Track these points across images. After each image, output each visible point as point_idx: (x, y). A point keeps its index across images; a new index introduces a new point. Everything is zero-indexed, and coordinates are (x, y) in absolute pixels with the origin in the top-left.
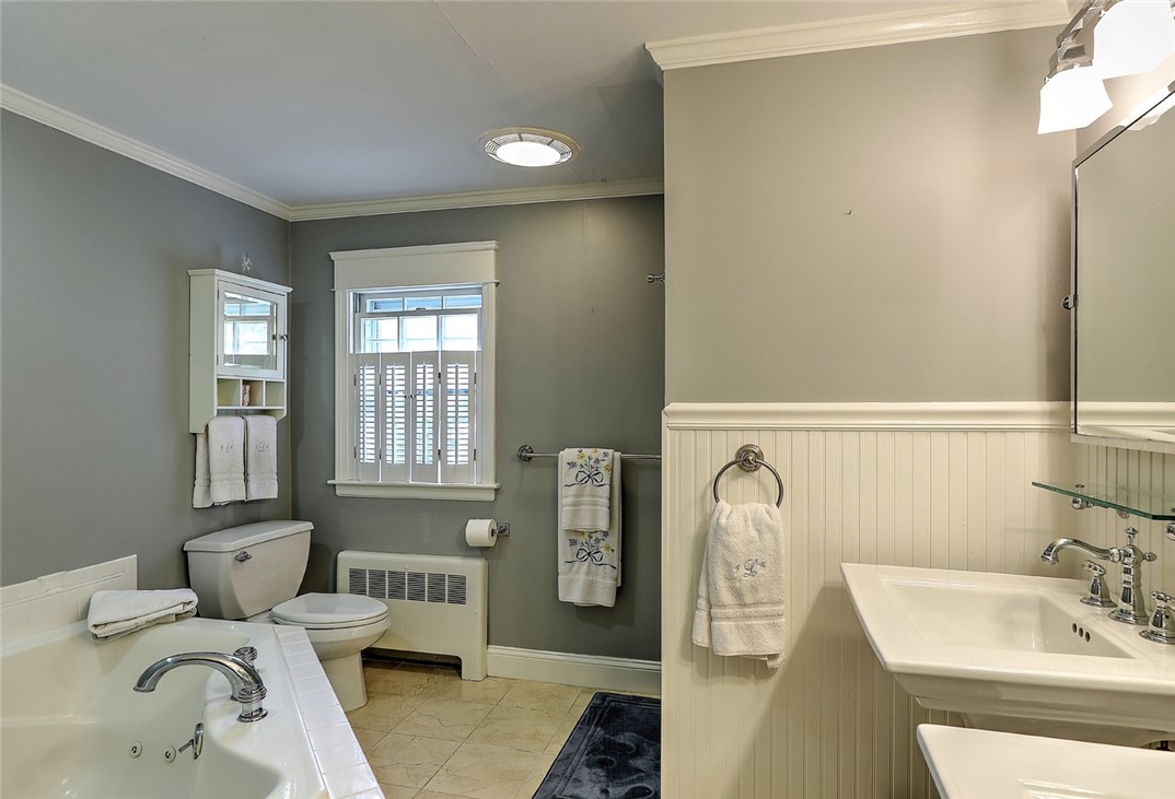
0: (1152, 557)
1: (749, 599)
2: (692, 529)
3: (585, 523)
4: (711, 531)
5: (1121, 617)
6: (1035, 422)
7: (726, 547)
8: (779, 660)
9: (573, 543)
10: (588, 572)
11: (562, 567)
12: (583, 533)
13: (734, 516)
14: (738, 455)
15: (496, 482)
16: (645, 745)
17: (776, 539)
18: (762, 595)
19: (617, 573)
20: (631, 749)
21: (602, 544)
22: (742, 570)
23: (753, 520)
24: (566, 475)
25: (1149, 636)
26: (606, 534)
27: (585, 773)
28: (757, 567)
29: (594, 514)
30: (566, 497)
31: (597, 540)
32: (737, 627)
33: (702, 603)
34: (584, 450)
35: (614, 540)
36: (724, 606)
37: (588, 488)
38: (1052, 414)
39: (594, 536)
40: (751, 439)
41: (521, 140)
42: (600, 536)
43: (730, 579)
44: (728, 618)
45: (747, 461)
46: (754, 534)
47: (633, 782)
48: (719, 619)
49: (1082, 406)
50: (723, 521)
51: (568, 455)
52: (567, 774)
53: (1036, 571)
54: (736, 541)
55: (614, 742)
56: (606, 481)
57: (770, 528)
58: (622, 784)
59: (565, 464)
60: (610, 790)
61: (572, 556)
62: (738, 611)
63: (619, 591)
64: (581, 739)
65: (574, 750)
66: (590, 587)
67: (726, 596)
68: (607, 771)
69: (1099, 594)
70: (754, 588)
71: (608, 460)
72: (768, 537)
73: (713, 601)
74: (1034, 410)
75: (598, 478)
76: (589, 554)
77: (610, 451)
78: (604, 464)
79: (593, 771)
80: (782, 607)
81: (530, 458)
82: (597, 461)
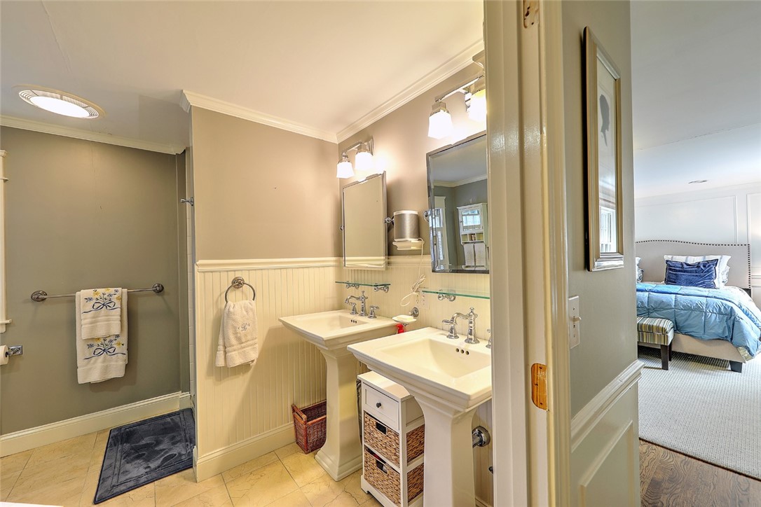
0: (367, 298)
1: (243, 340)
2: (211, 316)
3: (101, 332)
4: (225, 315)
5: (361, 315)
6: (332, 264)
7: (234, 320)
8: (255, 362)
9: (90, 346)
10: (104, 361)
11: (80, 362)
12: (99, 339)
13: (236, 306)
14: (233, 282)
15: (7, 319)
16: (161, 438)
17: (253, 314)
18: (249, 337)
19: (126, 357)
20: (152, 444)
21: (114, 342)
22: (241, 329)
23: (244, 307)
24: (84, 306)
25: (370, 317)
26: (118, 336)
27: (128, 466)
28: (247, 326)
29: (109, 326)
30: (85, 319)
31: (111, 341)
32: (239, 353)
33: (221, 348)
34: (98, 290)
35: (124, 339)
36: (233, 346)
37: (103, 312)
38: (336, 261)
39: (108, 339)
40: (238, 275)
41: (62, 99)
42: (112, 338)
43: (235, 333)
44: (235, 350)
45: (238, 284)
46: (245, 313)
47: (163, 455)
48: (229, 352)
49: (346, 258)
50: (231, 310)
51: (82, 294)
52: (116, 472)
53: (333, 309)
54: (238, 317)
55: (140, 446)
56: (118, 305)
57: (251, 309)
58: (157, 459)
59: (82, 300)
60: (150, 465)
61: (90, 354)
62: (239, 346)
63: (128, 367)
64: (115, 454)
65: (113, 460)
66: (106, 369)
67: (233, 341)
68: (144, 459)
69: (354, 311)
70: (246, 335)
71: (118, 294)
72: (251, 313)
73: (227, 345)
74: (332, 260)
75: (111, 305)
76: (104, 350)
77: (120, 289)
78: (116, 296)
79: (133, 463)
80: (257, 340)
81: (43, 299)
82: (110, 295)
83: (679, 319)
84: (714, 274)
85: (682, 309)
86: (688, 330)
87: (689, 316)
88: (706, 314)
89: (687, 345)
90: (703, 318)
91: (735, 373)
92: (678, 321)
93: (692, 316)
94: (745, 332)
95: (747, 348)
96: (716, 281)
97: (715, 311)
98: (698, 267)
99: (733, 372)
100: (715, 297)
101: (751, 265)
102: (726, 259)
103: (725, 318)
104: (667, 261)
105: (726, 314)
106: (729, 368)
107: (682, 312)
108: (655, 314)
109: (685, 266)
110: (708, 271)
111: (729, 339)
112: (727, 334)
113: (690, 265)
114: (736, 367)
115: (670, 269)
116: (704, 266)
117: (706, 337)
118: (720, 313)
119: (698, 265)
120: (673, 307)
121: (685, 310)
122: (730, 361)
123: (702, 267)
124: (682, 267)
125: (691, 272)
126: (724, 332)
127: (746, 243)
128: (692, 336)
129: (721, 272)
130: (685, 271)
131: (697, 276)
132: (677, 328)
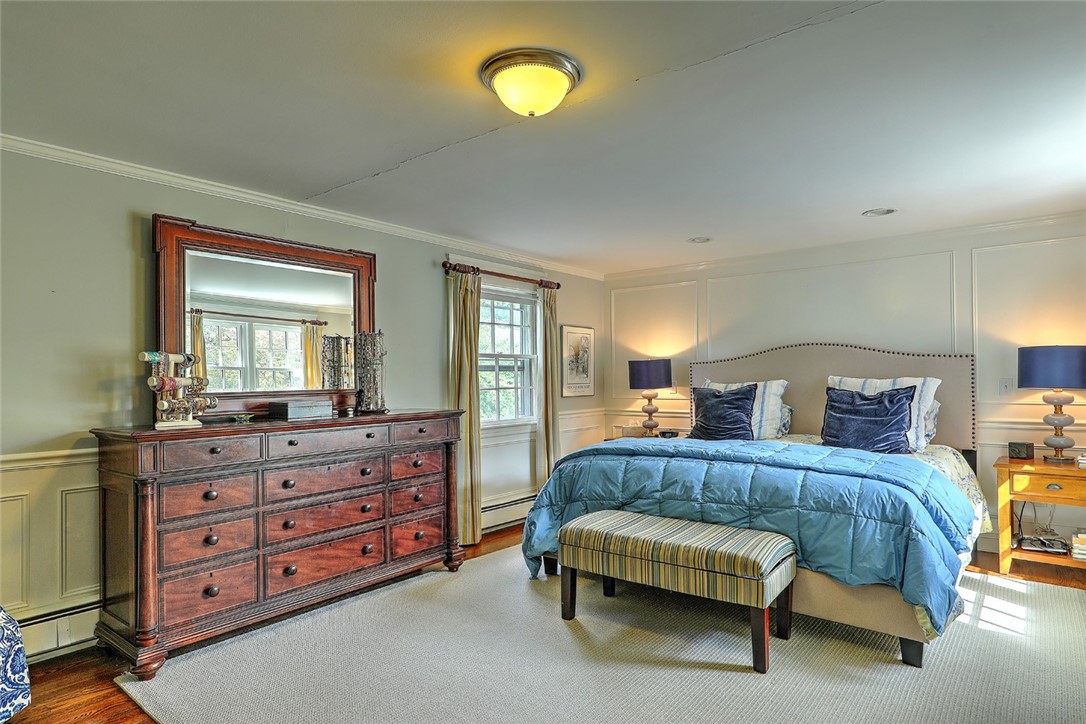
83: (809, 533)
84: (907, 419)
85: (812, 509)
86: (823, 561)
87: (826, 526)
88: (856, 521)
89: (821, 598)
90: (851, 530)
91: (910, 667)
92: (804, 540)
93: (831, 525)
94: (927, 569)
95: (928, 610)
96: (911, 435)
97: (874, 514)
98: (880, 402)
99: (905, 667)
100: (880, 479)
101: (978, 398)
102: (934, 383)
103: (892, 531)
104: (829, 389)
105: (894, 522)
106: (900, 657)
107: (813, 515)
108: (762, 521)
109: (858, 401)
110: (896, 413)
111: (897, 585)
112: (893, 573)
113: (866, 399)
114: (912, 654)
115: (832, 408)
116: (891, 402)
117: (856, 580)
118: (884, 519)
119: (879, 399)
120: (796, 502)
121: (818, 510)
122: (901, 638)
123: (887, 403)
124: (853, 403)
125: (867, 413)
126: (888, 568)
127: (970, 352)
128: (830, 576)
129: (923, 414)
130: (857, 412)
131: (876, 422)
132: (802, 557)
